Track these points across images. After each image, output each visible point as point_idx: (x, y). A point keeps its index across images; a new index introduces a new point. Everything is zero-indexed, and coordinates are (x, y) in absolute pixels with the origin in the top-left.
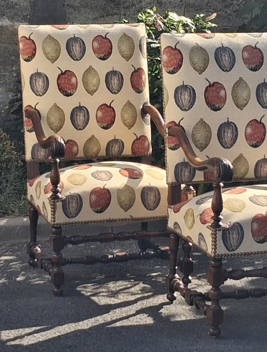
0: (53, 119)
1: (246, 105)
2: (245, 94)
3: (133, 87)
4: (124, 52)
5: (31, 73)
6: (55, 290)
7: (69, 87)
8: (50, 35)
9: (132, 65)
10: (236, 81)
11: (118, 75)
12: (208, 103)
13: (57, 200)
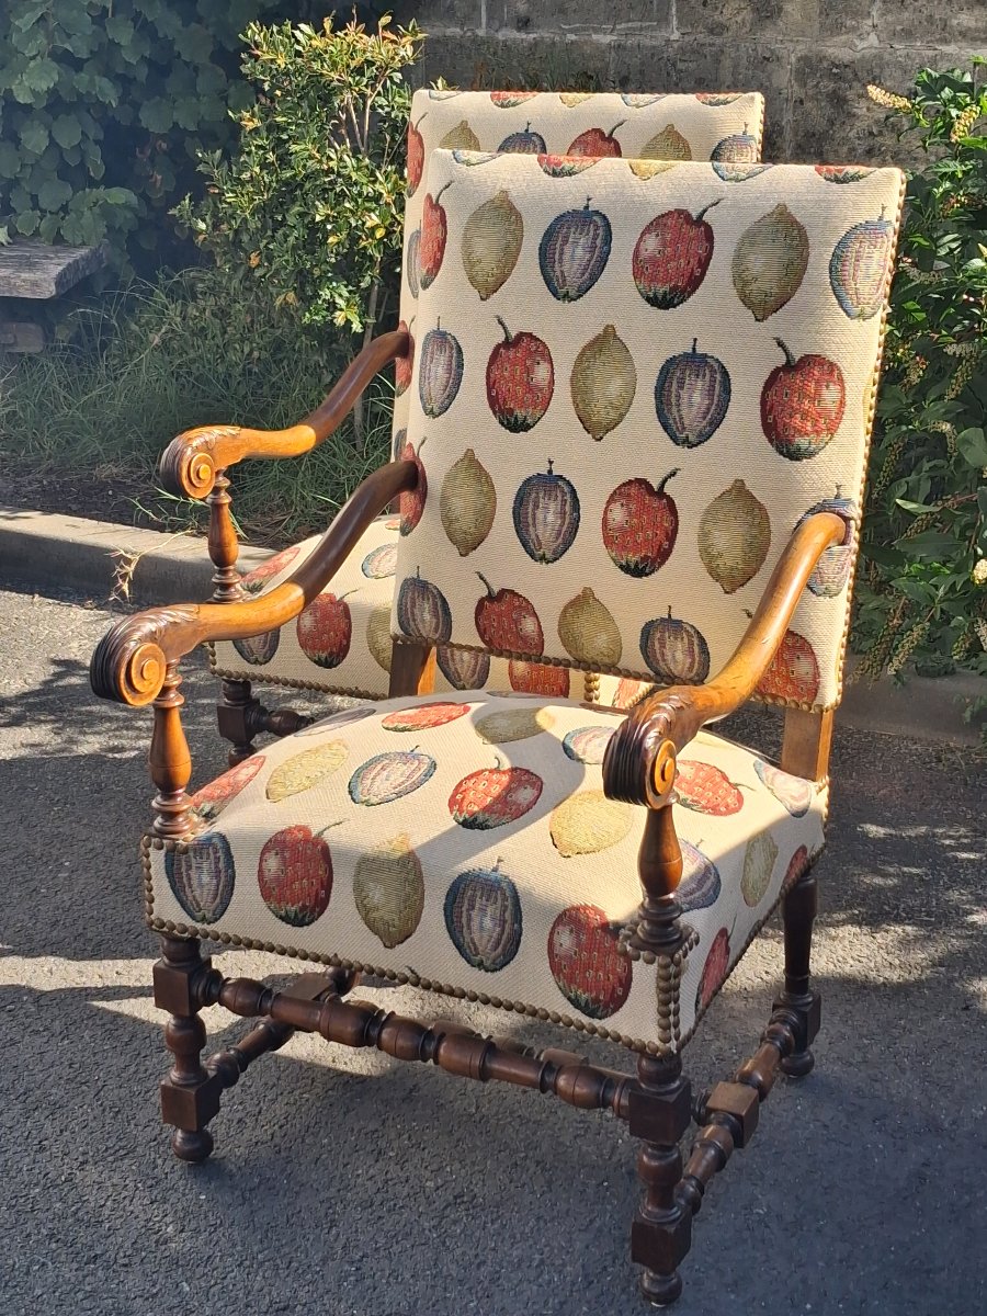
1: (617, 424)
2: (615, 387)
10: (591, 337)
12: (493, 402)
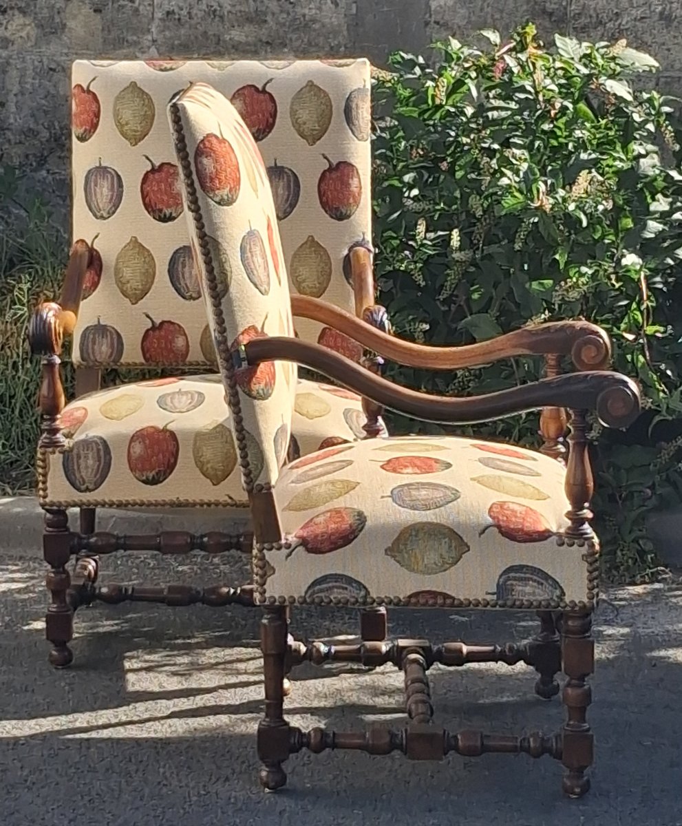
0: (127, 273)
3: (324, 205)
4: (305, 123)
5: (88, 169)
6: (54, 653)
7: (168, 201)
8: (135, 83)
9: (323, 155)
11: (288, 176)
13: (50, 450)
